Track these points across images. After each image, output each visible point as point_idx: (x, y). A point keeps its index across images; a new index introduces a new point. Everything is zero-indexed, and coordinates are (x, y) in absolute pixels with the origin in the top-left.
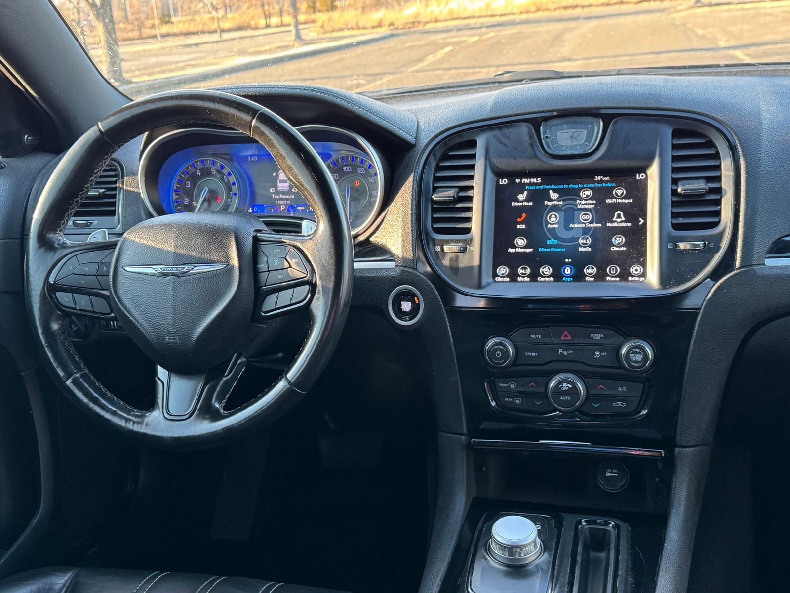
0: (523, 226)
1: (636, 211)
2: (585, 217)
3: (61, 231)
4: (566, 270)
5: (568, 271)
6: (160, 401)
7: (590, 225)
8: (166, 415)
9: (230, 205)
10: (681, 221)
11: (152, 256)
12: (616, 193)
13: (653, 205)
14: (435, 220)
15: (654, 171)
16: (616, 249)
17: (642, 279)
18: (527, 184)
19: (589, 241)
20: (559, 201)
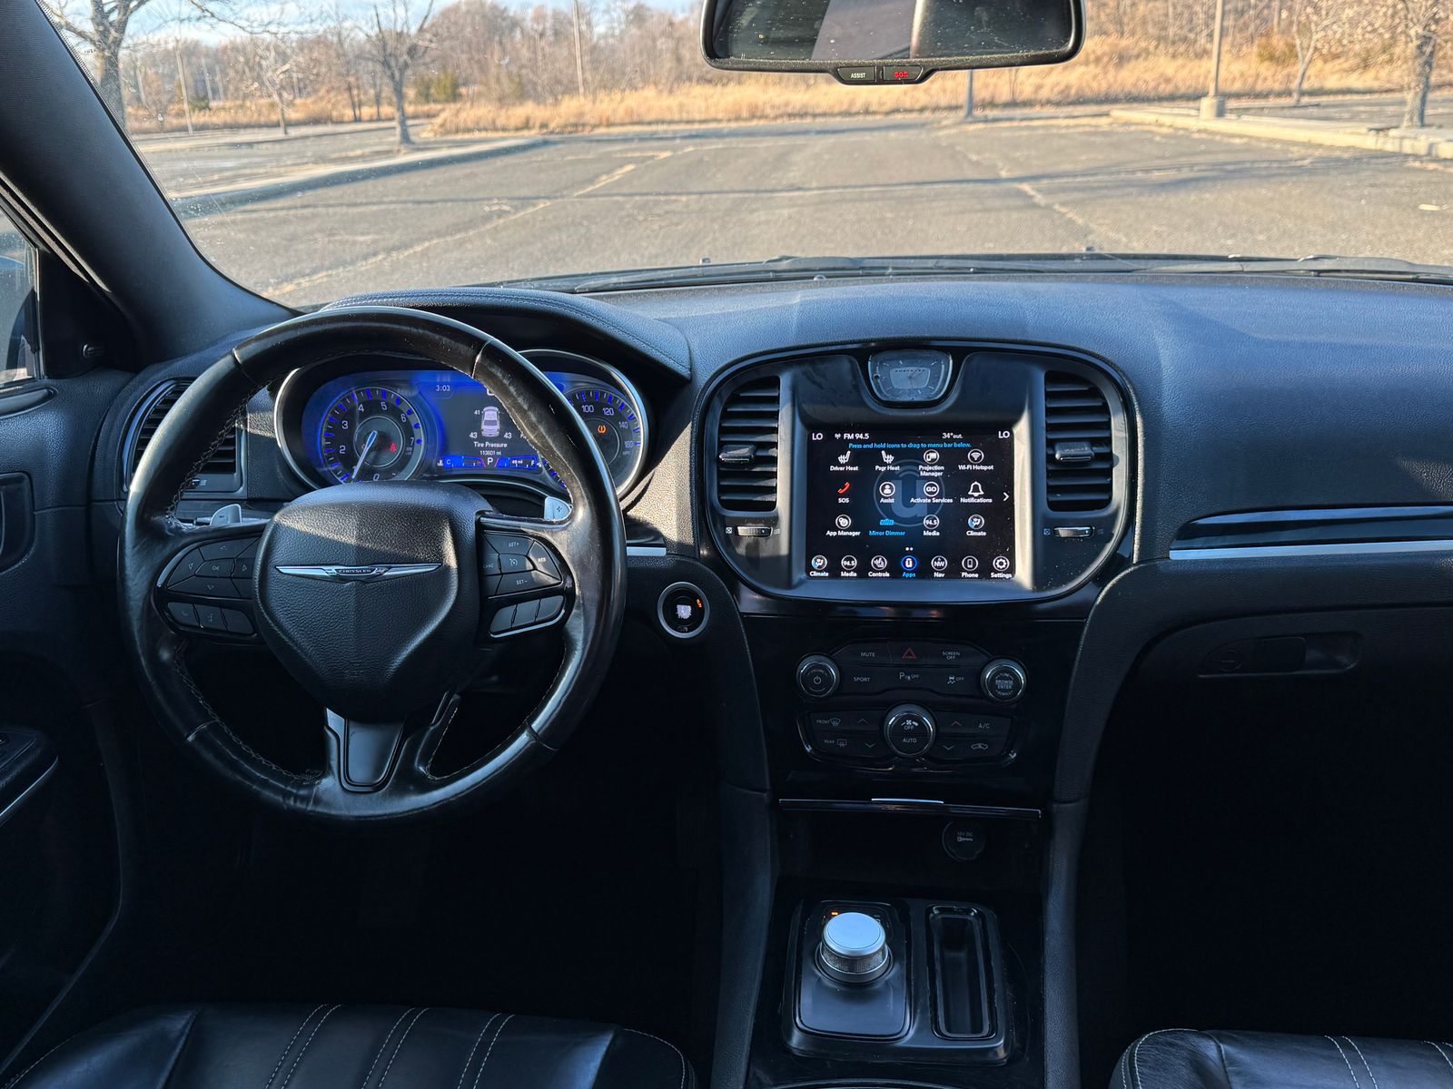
0: (847, 500)
1: (1001, 482)
2: (931, 489)
3: (172, 509)
4: (907, 562)
5: (909, 564)
6: (334, 763)
7: (937, 501)
8: (345, 785)
9: (410, 456)
10: (1059, 497)
11: (321, 551)
12: (971, 456)
13: (1022, 475)
14: (722, 490)
15: (1022, 430)
16: (972, 533)
17: (1010, 576)
18: (851, 441)
19: (937, 522)
20: (894, 466)
